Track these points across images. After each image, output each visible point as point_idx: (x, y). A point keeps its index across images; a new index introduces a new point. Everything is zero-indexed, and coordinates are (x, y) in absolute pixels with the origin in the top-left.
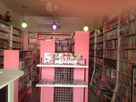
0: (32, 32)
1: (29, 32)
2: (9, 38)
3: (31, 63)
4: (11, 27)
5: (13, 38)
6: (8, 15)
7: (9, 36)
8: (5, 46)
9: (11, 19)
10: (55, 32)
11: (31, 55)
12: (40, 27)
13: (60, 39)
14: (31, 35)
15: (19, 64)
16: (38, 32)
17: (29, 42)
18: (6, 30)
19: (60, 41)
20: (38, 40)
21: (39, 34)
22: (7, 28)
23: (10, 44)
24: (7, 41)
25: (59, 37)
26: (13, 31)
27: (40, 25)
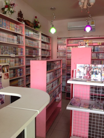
0: (61, 38)
1: (58, 38)
2: (38, 46)
3: (60, 74)
4: (40, 34)
5: (42, 46)
6: (36, 20)
7: (38, 44)
8: (34, 55)
9: (39, 25)
10: (88, 36)
11: (60, 65)
12: (70, 31)
13: (94, 44)
14: (60, 41)
15: (47, 77)
16: (67, 38)
17: (58, 49)
18: (35, 38)
19: (94, 46)
20: (67, 46)
21: (69, 39)
22: (35, 35)
23: (39, 53)
24: (36, 49)
25: (93, 42)
26: (42, 38)
27: (70, 29)
